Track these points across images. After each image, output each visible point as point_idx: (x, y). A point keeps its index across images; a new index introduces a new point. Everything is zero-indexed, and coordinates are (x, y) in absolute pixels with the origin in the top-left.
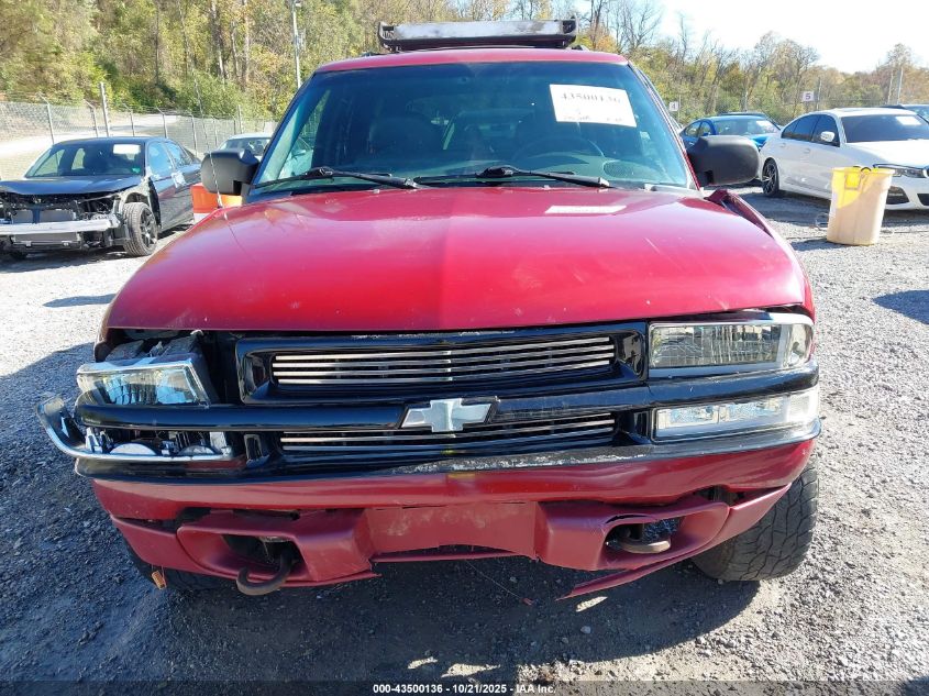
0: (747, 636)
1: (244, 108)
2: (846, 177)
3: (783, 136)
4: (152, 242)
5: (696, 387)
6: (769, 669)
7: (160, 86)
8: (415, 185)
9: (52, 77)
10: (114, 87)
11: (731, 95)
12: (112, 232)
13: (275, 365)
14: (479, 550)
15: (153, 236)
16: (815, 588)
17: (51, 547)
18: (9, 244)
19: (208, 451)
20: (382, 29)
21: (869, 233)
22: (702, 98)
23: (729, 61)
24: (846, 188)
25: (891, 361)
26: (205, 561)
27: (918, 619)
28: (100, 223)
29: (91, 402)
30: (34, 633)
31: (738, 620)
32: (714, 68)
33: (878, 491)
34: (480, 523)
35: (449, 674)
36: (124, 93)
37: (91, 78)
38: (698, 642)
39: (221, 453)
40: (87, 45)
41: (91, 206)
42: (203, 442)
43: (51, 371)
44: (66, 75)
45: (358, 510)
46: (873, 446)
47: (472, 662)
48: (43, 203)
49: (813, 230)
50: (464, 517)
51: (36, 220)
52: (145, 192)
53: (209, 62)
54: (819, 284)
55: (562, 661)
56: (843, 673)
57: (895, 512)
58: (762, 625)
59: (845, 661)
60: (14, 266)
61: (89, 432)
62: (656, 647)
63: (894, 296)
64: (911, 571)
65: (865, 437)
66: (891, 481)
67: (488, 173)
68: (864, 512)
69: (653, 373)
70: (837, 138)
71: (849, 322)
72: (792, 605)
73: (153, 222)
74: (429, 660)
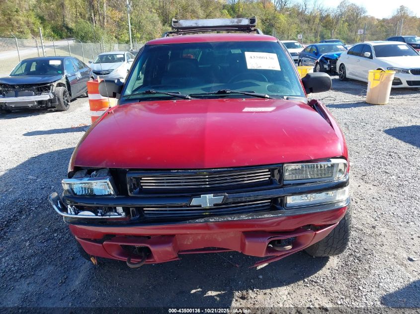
0: (324, 279)
1: (104, 37)
2: (374, 75)
3: (348, 53)
4: (68, 105)
5: (301, 188)
6: (332, 292)
7: (65, 27)
8: (190, 98)
9: (15, 23)
10: (44, 27)
11: (326, 29)
12: (50, 100)
13: (141, 181)
14: (219, 249)
15: (68, 102)
16: (351, 259)
17: (41, 245)
18: (4, 106)
19: (116, 214)
20: (173, 22)
21: (384, 99)
22: (313, 31)
23: (326, 14)
24: (374, 80)
25: (389, 160)
26: (114, 254)
27: (391, 271)
28: (45, 97)
29: (68, 194)
30: (40, 281)
31: (320, 272)
32: (319, 17)
33: (379, 218)
34: (220, 239)
35: (207, 295)
36: (48, 30)
37: (34, 24)
38: (304, 281)
39: (121, 215)
40: (31, 8)
41: (41, 89)
42: (114, 210)
43: (31, 166)
44: (22, 22)
45: (173, 236)
46: (378, 199)
47: (216, 290)
48: (20, 88)
49: (360, 97)
50: (214, 237)
51: (16, 96)
52: (64, 82)
53: (87, 16)
54: (361, 124)
55: (251, 289)
56: (360, 293)
57: (385, 227)
58: (330, 274)
59: (361, 288)
60: (7, 116)
61: (69, 206)
62: (288, 284)
63: (393, 129)
64: (390, 252)
65: (376, 194)
66: (385, 213)
67: (219, 92)
68: (373, 227)
69: (285, 182)
70: (371, 54)
71: (373, 142)
72: (342, 266)
73: (68, 95)
74: (199, 290)
